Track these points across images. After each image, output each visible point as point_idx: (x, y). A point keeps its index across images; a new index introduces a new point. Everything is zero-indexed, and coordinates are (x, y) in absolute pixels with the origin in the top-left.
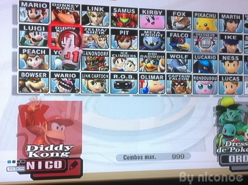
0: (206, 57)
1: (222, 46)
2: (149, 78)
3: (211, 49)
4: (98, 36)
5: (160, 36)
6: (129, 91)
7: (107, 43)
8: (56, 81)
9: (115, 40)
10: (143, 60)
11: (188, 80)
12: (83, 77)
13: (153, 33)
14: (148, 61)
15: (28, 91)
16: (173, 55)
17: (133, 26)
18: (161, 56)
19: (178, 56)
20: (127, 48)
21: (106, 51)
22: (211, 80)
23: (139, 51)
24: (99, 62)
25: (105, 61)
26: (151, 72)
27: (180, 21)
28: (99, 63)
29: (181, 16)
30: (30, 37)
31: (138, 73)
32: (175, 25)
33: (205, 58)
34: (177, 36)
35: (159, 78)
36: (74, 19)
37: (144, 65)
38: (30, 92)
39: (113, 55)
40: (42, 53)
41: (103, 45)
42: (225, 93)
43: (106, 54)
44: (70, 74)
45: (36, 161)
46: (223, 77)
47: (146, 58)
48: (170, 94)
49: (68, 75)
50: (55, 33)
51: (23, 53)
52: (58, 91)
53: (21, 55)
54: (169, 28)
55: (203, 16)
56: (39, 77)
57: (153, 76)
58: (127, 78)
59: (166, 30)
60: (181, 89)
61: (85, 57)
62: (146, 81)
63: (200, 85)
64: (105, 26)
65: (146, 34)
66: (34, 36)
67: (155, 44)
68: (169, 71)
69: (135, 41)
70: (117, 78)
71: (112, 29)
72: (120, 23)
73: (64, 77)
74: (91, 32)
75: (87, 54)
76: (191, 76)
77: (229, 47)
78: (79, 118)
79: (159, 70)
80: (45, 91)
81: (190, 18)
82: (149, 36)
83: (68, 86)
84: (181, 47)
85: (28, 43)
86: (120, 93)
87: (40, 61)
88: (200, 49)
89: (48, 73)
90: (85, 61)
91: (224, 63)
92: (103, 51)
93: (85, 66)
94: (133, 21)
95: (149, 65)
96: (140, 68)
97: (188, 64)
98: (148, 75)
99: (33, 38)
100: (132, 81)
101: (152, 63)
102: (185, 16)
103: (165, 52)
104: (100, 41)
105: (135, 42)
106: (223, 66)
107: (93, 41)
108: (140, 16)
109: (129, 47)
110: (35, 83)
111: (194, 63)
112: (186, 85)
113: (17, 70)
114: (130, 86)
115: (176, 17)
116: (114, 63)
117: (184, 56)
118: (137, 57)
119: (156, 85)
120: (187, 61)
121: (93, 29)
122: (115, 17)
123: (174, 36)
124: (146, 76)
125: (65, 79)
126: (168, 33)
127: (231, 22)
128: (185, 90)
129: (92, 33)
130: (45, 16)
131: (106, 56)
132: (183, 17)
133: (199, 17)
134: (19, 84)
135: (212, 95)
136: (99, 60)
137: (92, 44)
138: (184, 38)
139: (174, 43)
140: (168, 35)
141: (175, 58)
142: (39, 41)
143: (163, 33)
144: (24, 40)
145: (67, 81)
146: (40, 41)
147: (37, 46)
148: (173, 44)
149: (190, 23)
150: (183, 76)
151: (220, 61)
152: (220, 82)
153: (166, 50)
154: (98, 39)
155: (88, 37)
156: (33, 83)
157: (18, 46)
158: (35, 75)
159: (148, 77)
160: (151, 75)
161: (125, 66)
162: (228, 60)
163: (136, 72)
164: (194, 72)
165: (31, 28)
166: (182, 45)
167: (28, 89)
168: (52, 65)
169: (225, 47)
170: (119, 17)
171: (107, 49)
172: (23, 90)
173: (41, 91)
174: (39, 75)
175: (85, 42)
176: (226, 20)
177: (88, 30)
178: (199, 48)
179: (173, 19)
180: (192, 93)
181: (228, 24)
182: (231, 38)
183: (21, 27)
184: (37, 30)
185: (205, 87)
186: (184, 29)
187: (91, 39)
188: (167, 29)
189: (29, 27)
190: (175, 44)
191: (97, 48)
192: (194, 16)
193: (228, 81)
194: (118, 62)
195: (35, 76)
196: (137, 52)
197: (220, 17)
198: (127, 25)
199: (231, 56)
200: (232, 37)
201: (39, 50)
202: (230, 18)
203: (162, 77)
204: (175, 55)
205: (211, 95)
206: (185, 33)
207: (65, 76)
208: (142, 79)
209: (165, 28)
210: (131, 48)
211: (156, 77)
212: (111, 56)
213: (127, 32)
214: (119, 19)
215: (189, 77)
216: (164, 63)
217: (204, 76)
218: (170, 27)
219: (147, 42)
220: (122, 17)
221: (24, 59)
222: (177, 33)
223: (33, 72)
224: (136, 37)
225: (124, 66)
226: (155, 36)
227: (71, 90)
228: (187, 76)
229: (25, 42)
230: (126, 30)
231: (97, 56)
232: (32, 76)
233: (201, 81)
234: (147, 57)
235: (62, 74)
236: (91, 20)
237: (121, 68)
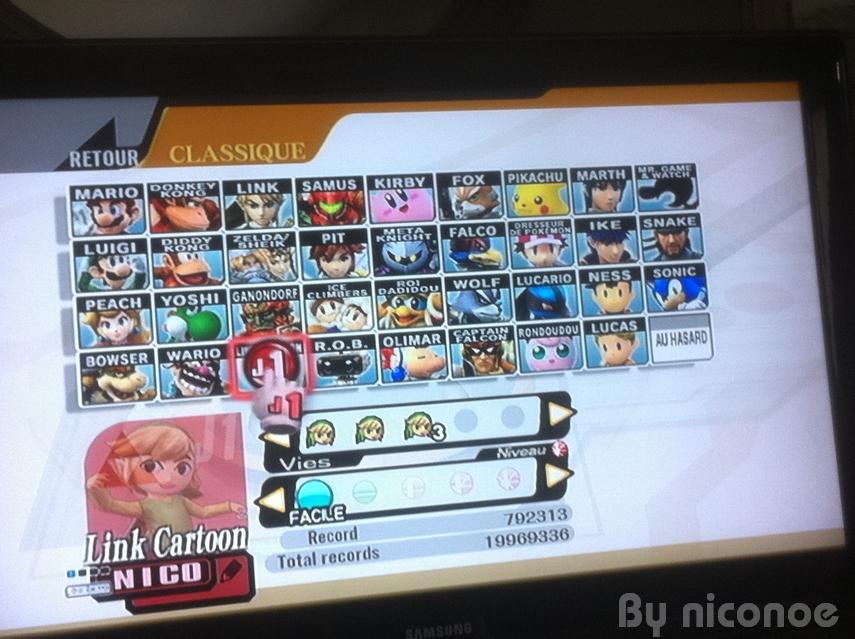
0: (545, 279)
1: (585, 249)
2: (405, 344)
3: (559, 259)
4: (269, 254)
5: (425, 237)
6: (354, 379)
7: (292, 266)
8: (173, 370)
9: (311, 258)
10: (385, 300)
11: (505, 338)
12: (239, 354)
13: (406, 232)
14: (399, 302)
15: (105, 400)
16: (461, 282)
17: (355, 221)
18: (431, 287)
19: (475, 284)
20: (342, 275)
21: (291, 288)
22: (565, 335)
23: (373, 279)
24: (276, 314)
25: (292, 310)
26: (408, 327)
27: (473, 196)
28: (276, 316)
29: (474, 185)
30: (101, 271)
31: (377, 333)
32: (461, 208)
33: (544, 281)
34: (468, 233)
35: (431, 340)
36: (205, 217)
37: (389, 313)
38: (111, 401)
39: (309, 296)
40: (133, 306)
41: (283, 272)
42: (603, 363)
43: (292, 294)
44: (206, 351)
45: (136, 566)
46: (593, 326)
47: (393, 295)
48: (462, 377)
49: (200, 352)
50: (162, 255)
51: (88, 309)
52: (178, 394)
53: (81, 314)
54: (445, 216)
55: (531, 180)
56: (129, 364)
57: (414, 337)
58: (348, 348)
59: (438, 223)
60: (489, 364)
61: (239, 305)
62: (396, 350)
63: (537, 350)
64: (285, 227)
65: (389, 237)
66: (110, 266)
67: (413, 258)
68: (454, 321)
69: (361, 255)
70: (323, 349)
71: (301, 233)
72: (321, 215)
73: (190, 357)
74: (250, 245)
75: (244, 298)
76: (511, 328)
77: (602, 249)
78: (235, 454)
79: (428, 321)
80: (146, 397)
81: (496, 188)
82: (397, 240)
83: (204, 379)
84: (480, 259)
85: (99, 284)
86: (335, 386)
87: (129, 325)
88: (528, 261)
89: (150, 353)
90: (242, 316)
91: (592, 290)
92: (284, 288)
93: (240, 327)
94: (353, 208)
95: (402, 311)
96: (379, 319)
97: (502, 300)
98: (400, 336)
99: (110, 271)
100: (363, 353)
101: (409, 306)
102: (483, 183)
103: (441, 275)
104: (273, 263)
105: (361, 259)
106: (590, 297)
107: (258, 264)
108: (371, 196)
109: (348, 272)
110: (121, 378)
111: (517, 297)
112: (503, 353)
113: (76, 351)
114: (358, 366)
115: (462, 189)
116: (314, 312)
117: (489, 282)
118: (370, 294)
119: (424, 357)
120: (499, 294)
121: (255, 238)
122: (306, 202)
123: (459, 235)
124: (396, 338)
125: (194, 363)
126: (445, 230)
127: (603, 188)
128: (500, 365)
129: (254, 247)
130: (134, 216)
131: (293, 300)
132: (477, 189)
133: (520, 183)
134: (82, 385)
135: (570, 372)
136: (277, 310)
137: (254, 274)
138: (487, 236)
139: (463, 250)
140: (445, 234)
141: (468, 288)
142: (124, 276)
143: (432, 230)
144: (87, 277)
145: (199, 369)
146: (126, 277)
147: (120, 289)
148: (460, 253)
149: (499, 200)
150: (490, 331)
151: (584, 285)
152: (587, 336)
153: (441, 271)
154: (268, 260)
155: (244, 258)
156: (115, 379)
157: (72, 295)
158: (120, 360)
159: (401, 341)
160: (407, 334)
161: (341, 320)
162: (606, 282)
163: (369, 330)
164: (517, 320)
165: (102, 249)
166: (483, 256)
167: (105, 395)
168: (160, 332)
169: (594, 251)
170: (316, 201)
171: (293, 281)
172: (92, 399)
173: (137, 396)
174: (129, 358)
175: (237, 269)
176: (590, 185)
177: (241, 240)
178: (527, 257)
179: (454, 194)
180: (518, 371)
181: (597, 193)
182: (606, 228)
183: (79, 249)
184: (117, 253)
185: (550, 353)
186: (486, 216)
187: (251, 260)
188: (441, 220)
189: (98, 246)
190: (465, 254)
191: (268, 281)
192: (507, 183)
193: (607, 334)
194: (323, 311)
195: (119, 363)
196: (369, 283)
197: (574, 179)
198: (339, 220)
199: (611, 270)
200: (609, 225)
201: (126, 300)
202: (598, 176)
203: (437, 338)
204: (466, 281)
205: (566, 372)
206: (486, 225)
207: (192, 355)
208: (384, 347)
209: (435, 216)
210: (352, 274)
211: (421, 340)
212: (306, 298)
213: (341, 235)
214: (319, 208)
215: (506, 331)
216: (439, 303)
217: (544, 326)
218: (449, 215)
219: (392, 257)
220: (325, 202)
221: (91, 323)
222: (466, 226)
223: (115, 353)
224: (364, 245)
225: (338, 319)
226: (410, 238)
227: (211, 388)
228: (502, 329)
229: (91, 283)
230: (336, 232)
231: (271, 300)
232: (113, 363)
233: (540, 339)
234: (394, 292)
235: (187, 352)
236: (248, 216)
237: (332, 325)
